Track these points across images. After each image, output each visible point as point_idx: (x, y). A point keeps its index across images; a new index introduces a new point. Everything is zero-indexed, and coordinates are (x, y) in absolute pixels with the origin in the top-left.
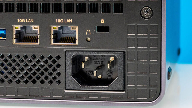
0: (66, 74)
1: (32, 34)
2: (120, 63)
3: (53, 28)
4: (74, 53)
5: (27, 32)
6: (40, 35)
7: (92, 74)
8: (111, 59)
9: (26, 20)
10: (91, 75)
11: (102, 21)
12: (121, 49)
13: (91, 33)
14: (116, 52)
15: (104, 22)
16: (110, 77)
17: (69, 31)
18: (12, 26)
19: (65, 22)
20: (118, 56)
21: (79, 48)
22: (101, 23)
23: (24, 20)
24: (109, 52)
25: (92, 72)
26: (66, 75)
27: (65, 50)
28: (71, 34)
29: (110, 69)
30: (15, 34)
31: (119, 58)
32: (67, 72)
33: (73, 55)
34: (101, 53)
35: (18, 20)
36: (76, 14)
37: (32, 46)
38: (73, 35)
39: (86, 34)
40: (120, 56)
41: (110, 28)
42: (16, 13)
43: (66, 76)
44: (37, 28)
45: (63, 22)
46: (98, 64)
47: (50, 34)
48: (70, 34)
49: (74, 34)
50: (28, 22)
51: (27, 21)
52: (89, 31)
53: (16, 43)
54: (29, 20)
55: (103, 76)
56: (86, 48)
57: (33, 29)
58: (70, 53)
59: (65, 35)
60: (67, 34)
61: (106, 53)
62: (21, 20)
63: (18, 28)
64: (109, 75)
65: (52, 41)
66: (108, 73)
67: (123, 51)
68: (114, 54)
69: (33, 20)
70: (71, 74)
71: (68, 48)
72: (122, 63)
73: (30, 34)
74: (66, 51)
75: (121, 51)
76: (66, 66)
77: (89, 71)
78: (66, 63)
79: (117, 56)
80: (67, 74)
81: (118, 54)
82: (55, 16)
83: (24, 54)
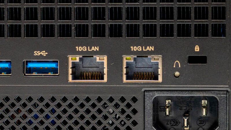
0: (144, 123)
1: (92, 68)
2: (222, 107)
3: (126, 59)
4: (157, 93)
5: (84, 66)
6: (107, 68)
7: (176, 125)
8: (202, 104)
9: (89, 47)
10: (174, 126)
11: (197, 48)
12: (224, 87)
13: (180, 66)
14: (215, 92)
15: (198, 49)
16: (202, 128)
17: (144, 63)
18: (68, 56)
19: (144, 50)
20: (219, 97)
21: (163, 87)
22: (196, 51)
23: (85, 48)
24: (206, 92)
25: (176, 121)
26: (144, 125)
27: (143, 90)
28: (148, 68)
29: (206, 116)
30: (70, 68)
31: (221, 100)
32: (146, 120)
33: (155, 96)
34: (195, 93)
35: (77, 47)
36: (158, 39)
37: (96, 84)
38: (150, 69)
39: (174, 66)
40: (222, 97)
41: (207, 58)
42: (74, 38)
43: (144, 127)
44: (104, 60)
45: (141, 50)
46: (184, 110)
47: (122, 68)
48: (146, 68)
49: (152, 68)
50: (91, 51)
51: (90, 49)
52: (178, 62)
53: (72, 81)
54: (93, 47)
55: (191, 127)
56: (173, 87)
57: (97, 61)
58: (150, 94)
59: (140, 69)
60: (143, 68)
61: (201, 92)
62: (80, 48)
63: (76, 60)
64: (200, 125)
65: (125, 77)
66: (199, 122)
67: (226, 90)
68: (213, 94)
69: (98, 47)
70: (152, 123)
71: (148, 87)
72: (224, 107)
73: (90, 68)
74: (145, 91)
75: (223, 90)
76: (145, 112)
77: (172, 120)
78: (146, 107)
79: (217, 98)
80: (146, 123)
81: (219, 94)
82: (130, 43)
83: (85, 95)
